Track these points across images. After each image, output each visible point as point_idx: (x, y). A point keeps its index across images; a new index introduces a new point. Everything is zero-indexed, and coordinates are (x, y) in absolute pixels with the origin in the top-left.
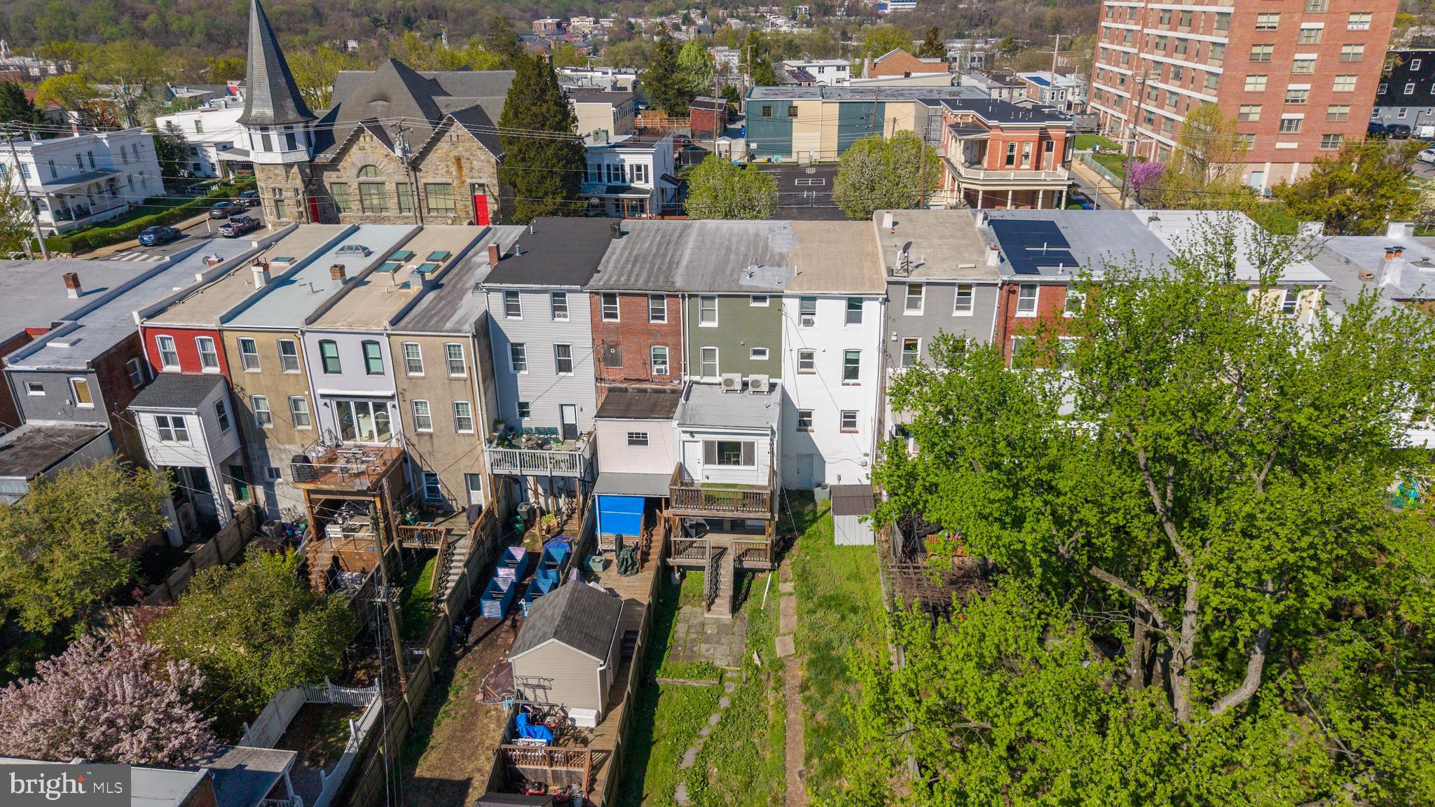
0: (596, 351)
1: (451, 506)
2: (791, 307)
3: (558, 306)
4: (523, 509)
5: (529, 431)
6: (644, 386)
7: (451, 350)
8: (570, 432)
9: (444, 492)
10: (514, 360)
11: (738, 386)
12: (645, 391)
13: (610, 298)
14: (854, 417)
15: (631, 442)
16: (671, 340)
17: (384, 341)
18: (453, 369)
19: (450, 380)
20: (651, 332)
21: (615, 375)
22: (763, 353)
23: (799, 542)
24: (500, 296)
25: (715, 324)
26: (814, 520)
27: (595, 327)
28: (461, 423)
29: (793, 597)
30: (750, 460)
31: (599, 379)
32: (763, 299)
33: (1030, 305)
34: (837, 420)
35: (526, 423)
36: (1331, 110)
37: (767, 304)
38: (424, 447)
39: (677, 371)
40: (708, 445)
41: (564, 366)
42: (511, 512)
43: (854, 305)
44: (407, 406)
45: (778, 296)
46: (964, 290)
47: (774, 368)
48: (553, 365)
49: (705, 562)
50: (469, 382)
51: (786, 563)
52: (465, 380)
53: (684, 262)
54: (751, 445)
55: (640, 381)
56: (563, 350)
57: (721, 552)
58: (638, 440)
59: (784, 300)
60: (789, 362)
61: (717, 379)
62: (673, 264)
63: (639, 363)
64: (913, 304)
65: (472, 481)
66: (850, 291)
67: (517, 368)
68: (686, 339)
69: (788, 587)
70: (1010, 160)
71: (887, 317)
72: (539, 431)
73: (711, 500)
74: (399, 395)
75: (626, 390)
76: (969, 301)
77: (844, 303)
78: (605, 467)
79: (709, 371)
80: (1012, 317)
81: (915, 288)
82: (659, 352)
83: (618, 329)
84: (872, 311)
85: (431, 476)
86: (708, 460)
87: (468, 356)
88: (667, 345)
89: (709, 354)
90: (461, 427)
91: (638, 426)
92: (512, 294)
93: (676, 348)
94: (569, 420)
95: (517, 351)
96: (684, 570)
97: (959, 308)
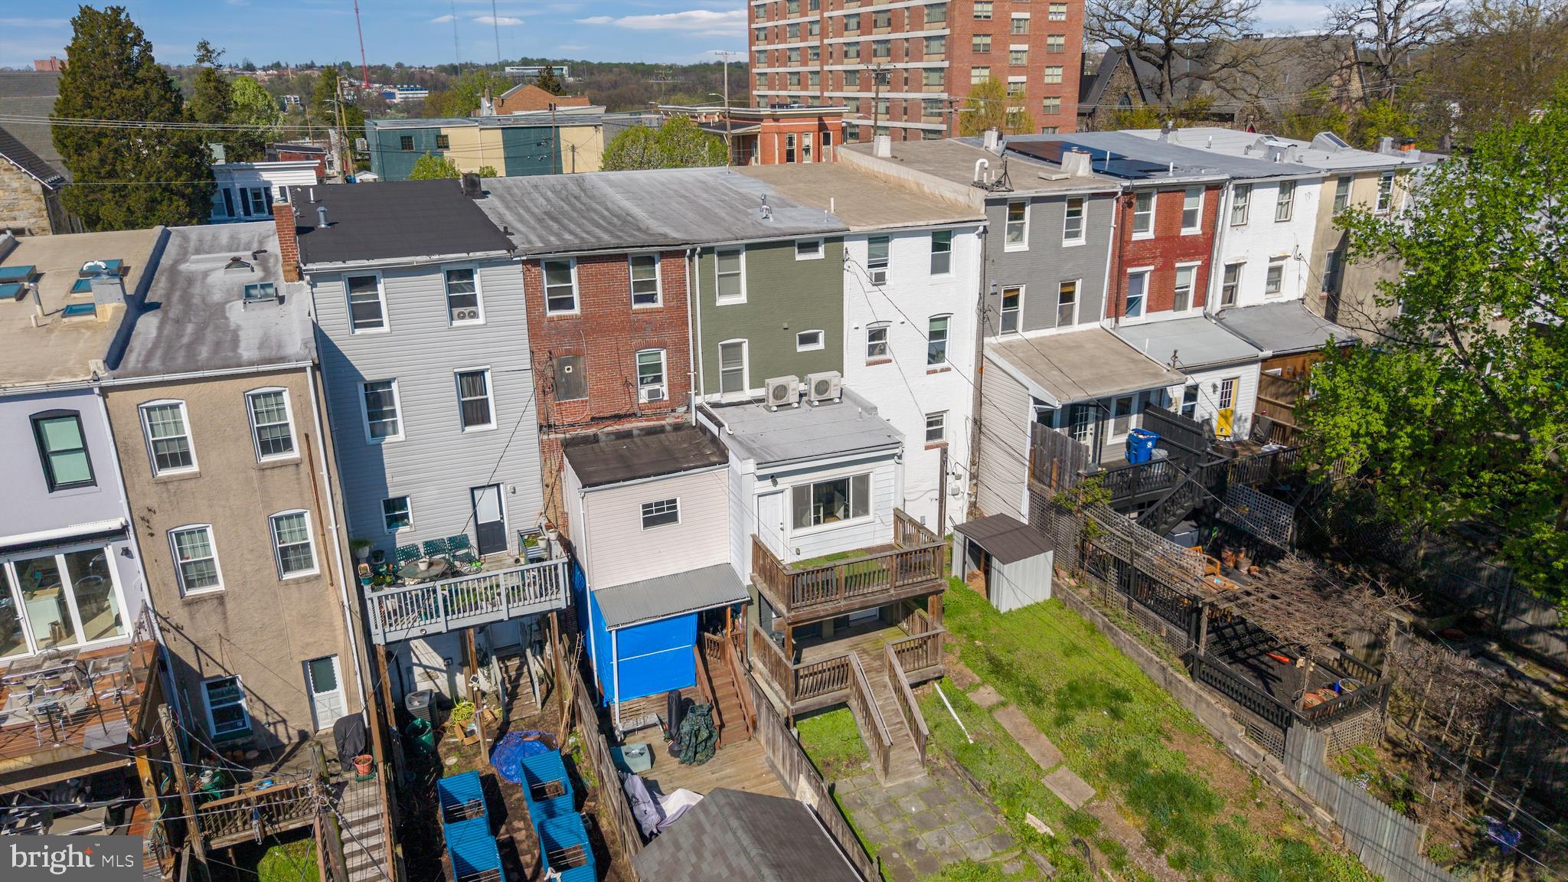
0: (539, 374)
1: (275, 737)
2: (857, 251)
3: (461, 301)
4: (415, 705)
5: (411, 554)
6: (626, 426)
7: (264, 403)
8: (491, 537)
9: (258, 712)
10: (371, 417)
11: (793, 398)
12: (628, 434)
13: (558, 269)
14: (940, 422)
15: (649, 522)
16: (669, 336)
17: (92, 409)
18: (266, 447)
19: (262, 469)
20: (634, 327)
21: (575, 412)
22: (812, 339)
24: (340, 287)
25: (742, 299)
27: (535, 328)
28: (291, 557)
29: (1012, 708)
30: (863, 507)
31: (545, 427)
32: (810, 246)
33: (1146, 223)
34: (920, 431)
35: (404, 536)
37: (821, 254)
38: (204, 627)
39: (682, 388)
40: (799, 493)
41: (475, 413)
42: (404, 715)
43: (941, 242)
44: (161, 545)
45: (836, 239)
46: (1076, 205)
47: (833, 359)
48: (452, 415)
50: (305, 468)
51: (949, 660)
52: (297, 464)
55: (618, 417)
56: (471, 380)
58: (660, 515)
59: (846, 244)
60: (855, 344)
61: (748, 393)
62: (624, 217)
63: (618, 385)
64: (1016, 234)
65: (319, 674)
66: (934, 222)
67: (379, 432)
68: (696, 330)
69: (988, 695)
70: (790, 156)
71: (985, 258)
72: (432, 547)
74: (142, 520)
75: (595, 439)
76: (1077, 223)
77: (928, 241)
78: (597, 581)
79: (733, 382)
80: (1129, 242)
81: (1017, 209)
82: (648, 361)
83: (577, 329)
84: (966, 249)
85: (225, 687)
86: (798, 520)
87: (301, 412)
88: (663, 346)
89: (732, 352)
90: (287, 568)
91: (656, 490)
92: (360, 283)
93: (680, 350)
94: (488, 514)
95: (377, 397)
97: (1069, 235)
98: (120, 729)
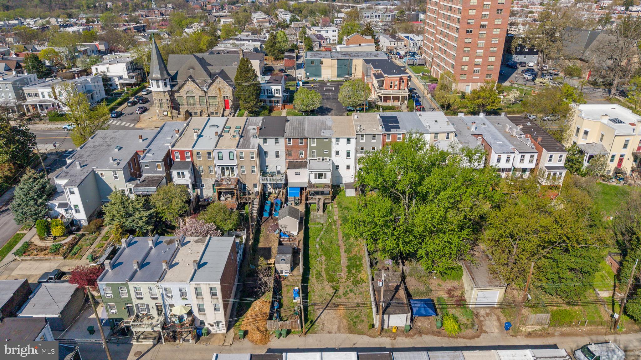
0: (286, 152)
1: (249, 192)
2: (334, 140)
3: (277, 141)
4: (267, 192)
5: (268, 173)
6: (298, 160)
7: (252, 153)
8: (279, 172)
9: (248, 188)
10: (265, 155)
11: (321, 160)
12: (298, 162)
13: (289, 139)
14: (349, 166)
15: (296, 174)
16: (304, 149)
17: (235, 152)
18: (252, 158)
19: (251, 161)
20: (299, 147)
21: (291, 158)
22: (327, 151)
23: (337, 196)
24: (262, 140)
25: (315, 145)
26: (340, 191)
27: (286, 146)
28: (253, 171)
29: (337, 208)
30: (325, 178)
31: (286, 159)
33: (389, 139)
34: (345, 167)
35: (268, 171)
36: (489, 67)
37: (328, 140)
38: (243, 177)
39: (306, 156)
40: (315, 174)
41: (278, 156)
42: (264, 193)
43: (349, 140)
44: (239, 167)
45: (330, 138)
46: (374, 136)
47: (330, 155)
48: (275, 156)
49: (316, 202)
50: (256, 161)
51: (335, 201)
53: (306, 129)
54: (325, 174)
56: (277, 152)
57: (319, 199)
58: (298, 174)
59: (332, 139)
60: (334, 154)
61: (316, 158)
62: (304, 130)
63: (297, 155)
64: (362, 139)
65: (255, 185)
66: (348, 137)
67: (266, 157)
68: (308, 149)
69: (336, 206)
70: (391, 86)
71: (356, 142)
72: (271, 173)
73: (317, 187)
74: (238, 164)
75: (293, 162)
76: (375, 138)
77: (346, 139)
78: (289, 181)
79: (314, 156)
80: (385, 142)
81: (363, 135)
82: (301, 152)
83: (291, 147)
84: (353, 141)
85: (244, 185)
86: (315, 178)
87: (256, 155)
89: (314, 152)
91: (297, 170)
92: (265, 139)
93: (306, 151)
94: (278, 169)
95: (266, 153)
96: (311, 203)
97: (373, 140)
98: (233, 186)
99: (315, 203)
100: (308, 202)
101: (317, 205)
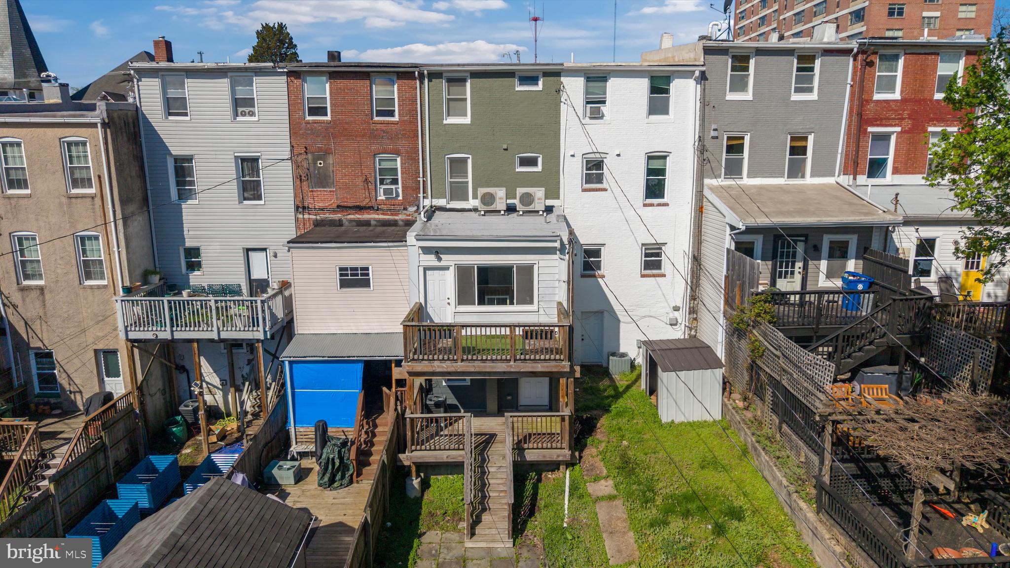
0: (297, 166)
1: (74, 403)
2: (573, 89)
3: (242, 99)
4: (188, 407)
5: (198, 291)
6: (366, 216)
7: (72, 151)
8: (260, 289)
9: (62, 380)
10: (178, 184)
11: (501, 206)
12: (367, 223)
14: (658, 255)
15: (344, 284)
16: (403, 145)
18: (76, 183)
19: (70, 198)
20: (374, 135)
21: (325, 199)
22: (532, 162)
23: (604, 422)
24: (157, 82)
25: (467, 120)
26: (618, 395)
27: (295, 128)
30: (527, 296)
31: (301, 208)
32: (533, 80)
33: (889, 86)
34: (636, 259)
35: (196, 278)
37: (540, 87)
38: (31, 309)
39: (413, 191)
40: (463, 273)
41: (251, 191)
43: (659, 86)
44: (6, 243)
45: (554, 76)
46: (806, 60)
47: (550, 183)
48: (233, 189)
49: (463, 455)
50: (98, 201)
51: (590, 452)
52: (93, 197)
54: (527, 271)
55: (360, 209)
56: (249, 165)
57: (487, 440)
58: (353, 278)
59: (562, 79)
60: (571, 174)
61: (472, 203)
63: (359, 181)
64: (739, 85)
65: (107, 362)
67: (185, 195)
68: (426, 144)
69: (605, 487)
71: (704, 103)
72: (214, 290)
75: (340, 223)
76: (810, 80)
77: (644, 84)
79: (459, 192)
80: (869, 101)
81: (740, 61)
82: (386, 165)
83: (329, 131)
84: (684, 93)
85: (44, 357)
86: (463, 298)
87: (96, 158)
88: (398, 153)
89: (458, 166)
90: (89, 276)
91: (355, 257)
93: (411, 158)
94: (258, 273)
95: (183, 168)
96: (428, 469)
97: (798, 90)
99: (456, 467)
100: (406, 458)
101: (466, 482)
